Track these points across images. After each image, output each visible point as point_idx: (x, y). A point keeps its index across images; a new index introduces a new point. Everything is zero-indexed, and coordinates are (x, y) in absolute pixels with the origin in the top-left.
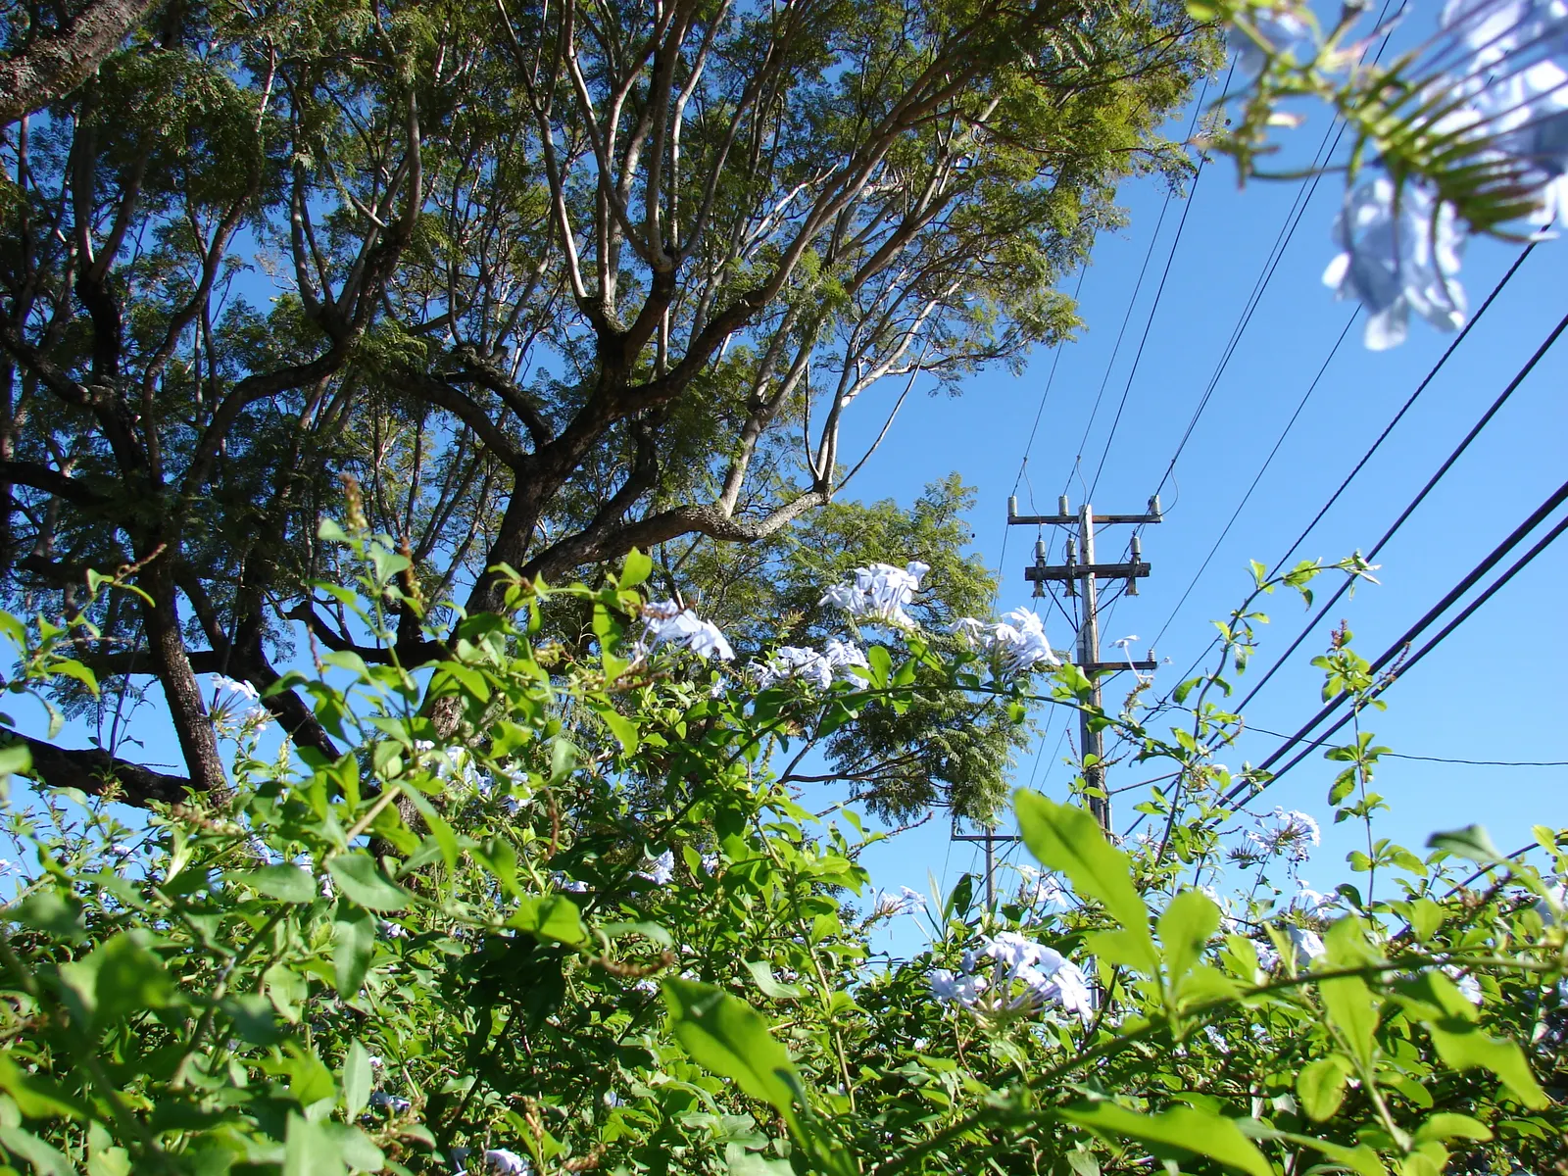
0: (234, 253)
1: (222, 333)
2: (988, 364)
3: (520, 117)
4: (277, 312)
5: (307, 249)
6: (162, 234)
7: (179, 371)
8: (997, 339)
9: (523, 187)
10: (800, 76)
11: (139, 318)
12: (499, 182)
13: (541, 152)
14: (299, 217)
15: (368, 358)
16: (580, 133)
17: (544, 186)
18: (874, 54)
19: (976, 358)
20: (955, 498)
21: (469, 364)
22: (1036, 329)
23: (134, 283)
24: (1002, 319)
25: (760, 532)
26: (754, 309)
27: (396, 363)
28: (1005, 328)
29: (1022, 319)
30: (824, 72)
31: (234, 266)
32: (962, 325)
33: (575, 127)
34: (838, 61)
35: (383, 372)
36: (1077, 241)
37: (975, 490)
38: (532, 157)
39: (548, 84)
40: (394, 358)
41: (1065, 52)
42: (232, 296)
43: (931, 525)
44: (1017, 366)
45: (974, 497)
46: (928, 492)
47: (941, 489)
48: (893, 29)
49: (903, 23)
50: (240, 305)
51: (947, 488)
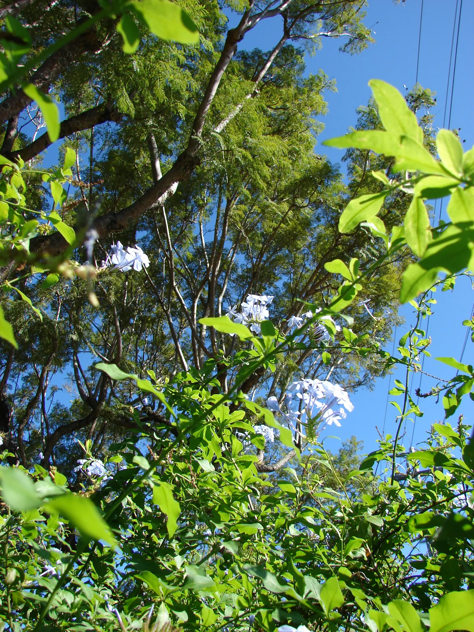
0: (54, 384)
1: (52, 416)
2: (359, 388)
3: (159, 317)
4: (73, 406)
5: (80, 374)
6: (25, 379)
7: (35, 433)
8: (361, 377)
9: (164, 344)
10: (267, 286)
11: (18, 413)
12: (154, 342)
13: (169, 330)
14: (76, 364)
15: (107, 415)
16: (183, 320)
17: (172, 343)
18: (295, 273)
19: (354, 387)
20: (355, 447)
21: (149, 413)
22: (376, 371)
23: (16, 401)
24: (362, 370)
25: (275, 467)
26: (260, 376)
27: (119, 416)
28: (364, 374)
29: (370, 368)
30: (275, 283)
31: (54, 390)
32: (346, 375)
33: (181, 318)
34: (280, 278)
35: (115, 420)
36: (386, 332)
37: (362, 441)
38: (166, 332)
39: (169, 301)
40: (118, 413)
41: (367, 255)
42: (55, 401)
43: (346, 459)
44: (371, 387)
45: (362, 445)
46: (344, 445)
47: (348, 443)
48: (299, 261)
49: (303, 259)
50: (58, 405)
51: (351, 443)
